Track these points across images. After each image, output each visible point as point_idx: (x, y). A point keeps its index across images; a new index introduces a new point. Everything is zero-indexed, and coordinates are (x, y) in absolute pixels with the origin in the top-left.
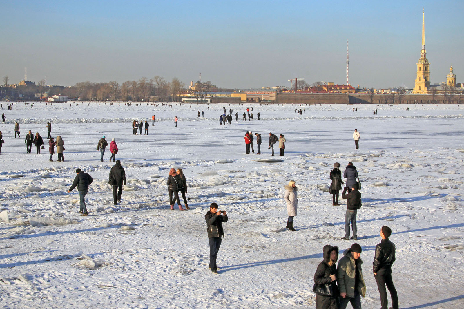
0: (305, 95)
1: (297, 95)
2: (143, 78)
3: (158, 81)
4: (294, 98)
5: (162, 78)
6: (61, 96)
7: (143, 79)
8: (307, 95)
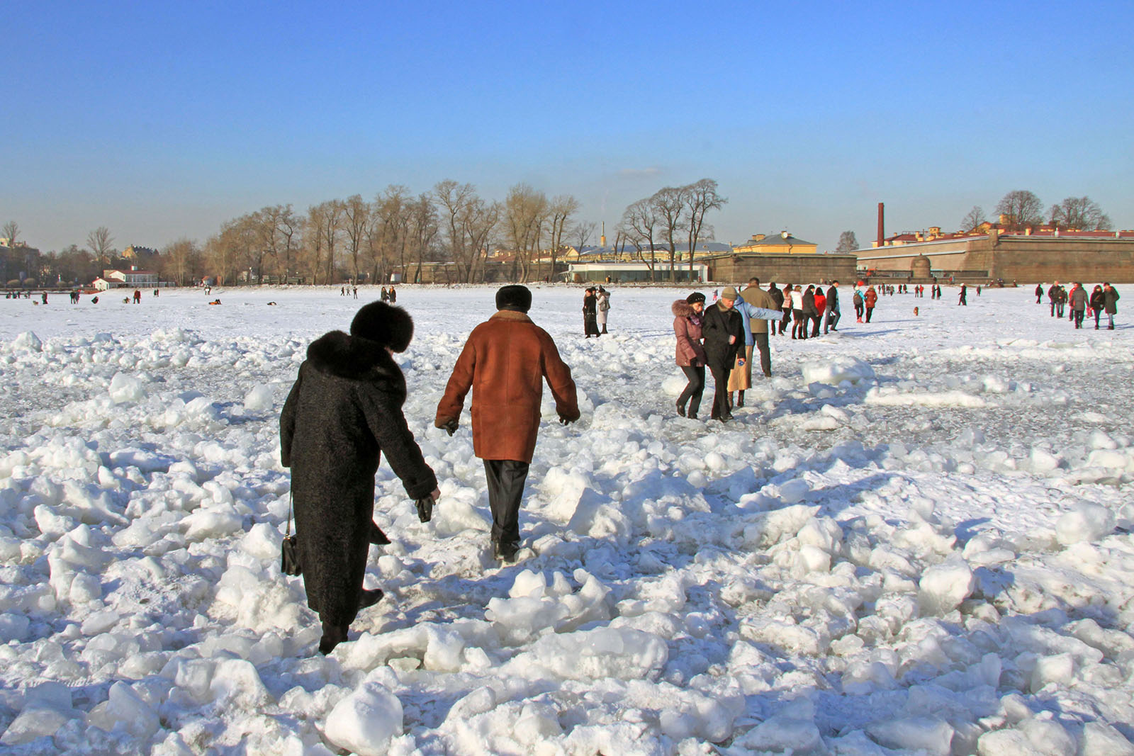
0: (1098, 247)
1: (1068, 247)
2: (393, 189)
3: (453, 197)
4: (1058, 257)
5: (468, 185)
6: (134, 272)
7: (391, 194)
8: (1105, 247)
